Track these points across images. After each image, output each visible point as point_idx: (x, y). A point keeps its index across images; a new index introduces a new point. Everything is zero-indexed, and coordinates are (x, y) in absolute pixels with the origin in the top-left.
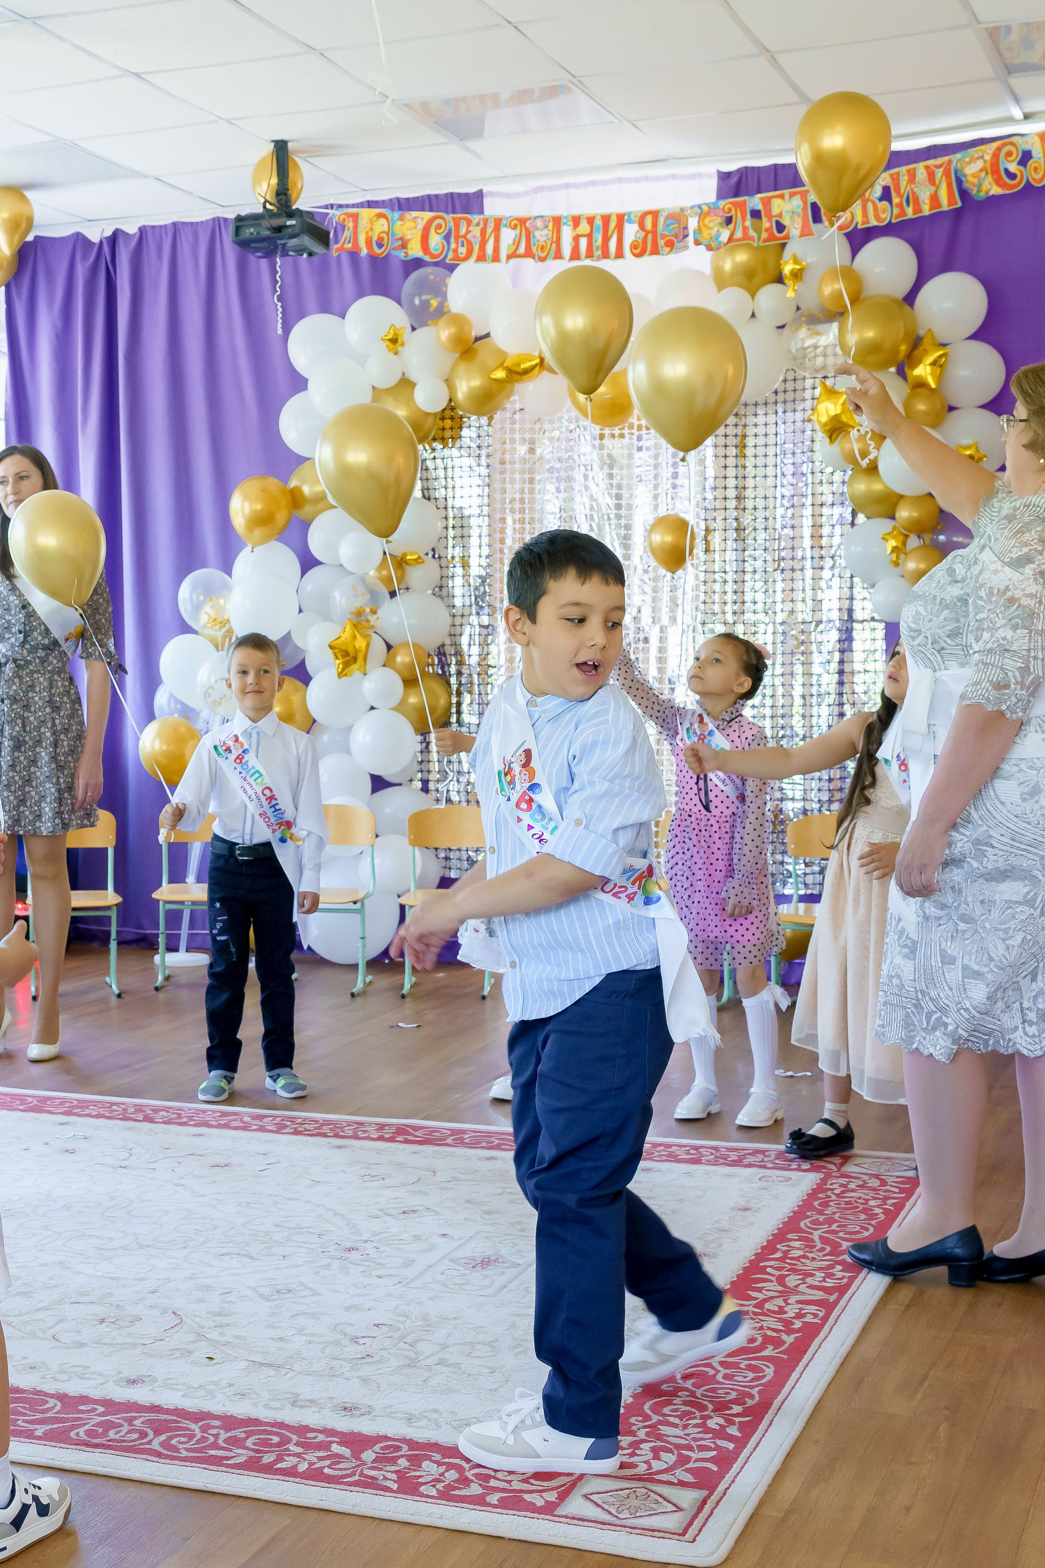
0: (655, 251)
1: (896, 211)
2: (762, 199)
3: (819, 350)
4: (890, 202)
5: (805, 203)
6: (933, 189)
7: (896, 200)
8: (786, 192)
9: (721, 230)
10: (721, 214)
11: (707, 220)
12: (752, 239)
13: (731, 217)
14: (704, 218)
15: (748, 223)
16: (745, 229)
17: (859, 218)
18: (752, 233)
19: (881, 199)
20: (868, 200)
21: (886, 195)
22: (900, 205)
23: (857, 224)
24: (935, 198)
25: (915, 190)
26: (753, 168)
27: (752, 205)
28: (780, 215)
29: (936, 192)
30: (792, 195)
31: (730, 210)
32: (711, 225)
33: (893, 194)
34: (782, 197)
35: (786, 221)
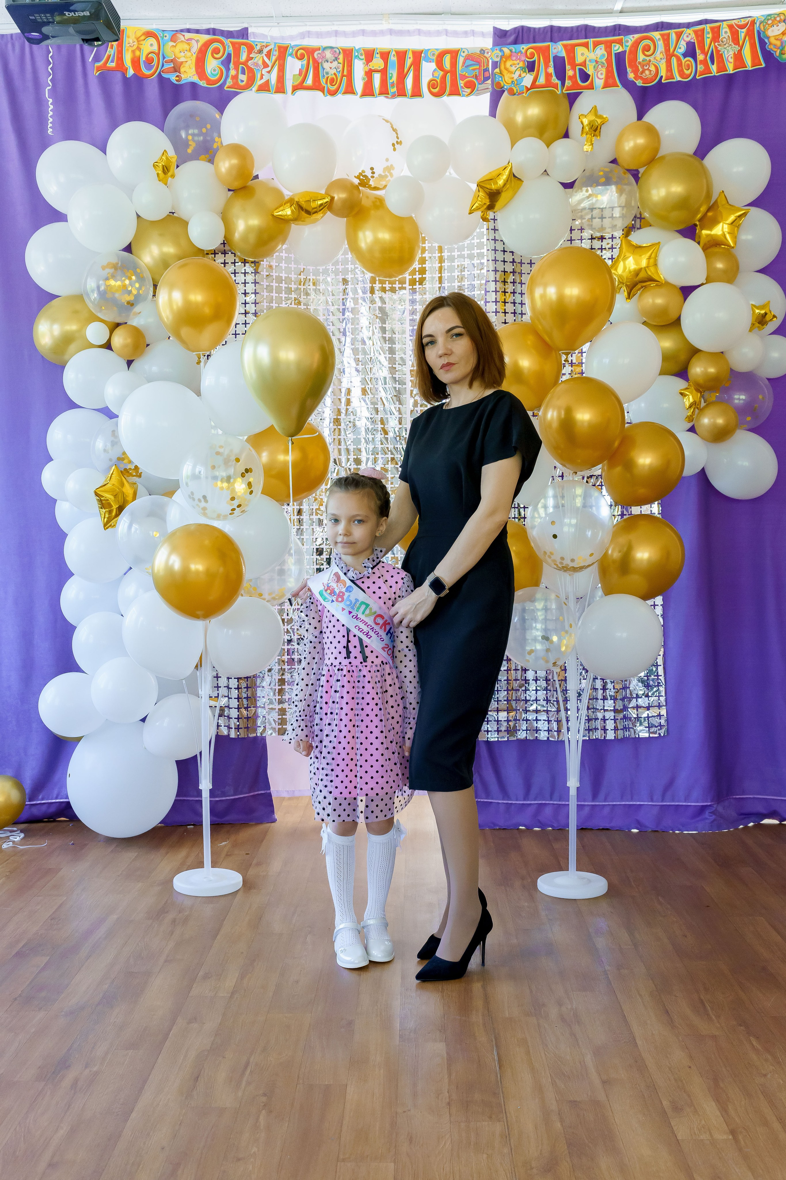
0: (455, 92)
1: (701, 68)
2: (565, 46)
3: (596, 213)
4: (694, 57)
5: (609, 54)
6: (737, 48)
7: (700, 57)
8: (591, 41)
9: (523, 75)
10: (523, 58)
11: (509, 63)
12: (555, 86)
13: (534, 61)
14: (505, 62)
15: (551, 70)
16: (548, 76)
17: (663, 72)
18: (555, 80)
19: (685, 55)
20: (673, 55)
21: (691, 52)
22: (704, 62)
23: (662, 77)
24: (738, 57)
25: (719, 48)
26: (529, 29)
27: (555, 51)
28: (584, 64)
29: (740, 51)
30: (596, 45)
31: (532, 55)
32: (513, 69)
33: (698, 51)
34: (586, 45)
35: (590, 71)
